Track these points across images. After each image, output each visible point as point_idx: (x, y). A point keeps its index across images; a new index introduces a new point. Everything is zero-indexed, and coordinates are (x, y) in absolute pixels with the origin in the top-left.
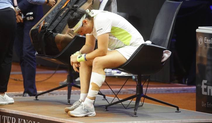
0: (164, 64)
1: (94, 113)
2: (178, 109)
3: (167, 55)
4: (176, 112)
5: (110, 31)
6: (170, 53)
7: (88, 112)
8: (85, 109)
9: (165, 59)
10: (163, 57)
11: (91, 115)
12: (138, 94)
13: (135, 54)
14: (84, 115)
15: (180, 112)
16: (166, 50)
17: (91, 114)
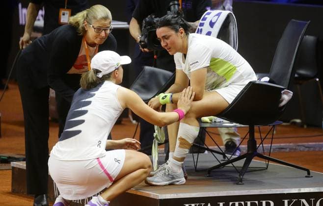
0: (283, 110)
1: (183, 180)
2: (309, 173)
3: (286, 97)
4: (306, 177)
5: (209, 65)
6: (291, 93)
7: (173, 178)
8: (169, 174)
9: (283, 103)
10: (281, 99)
11: (178, 183)
12: (250, 152)
13: (240, 96)
14: (167, 183)
15: (312, 177)
16: (285, 90)
17: (178, 181)
